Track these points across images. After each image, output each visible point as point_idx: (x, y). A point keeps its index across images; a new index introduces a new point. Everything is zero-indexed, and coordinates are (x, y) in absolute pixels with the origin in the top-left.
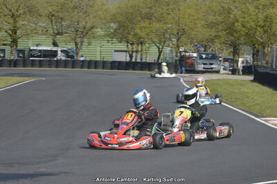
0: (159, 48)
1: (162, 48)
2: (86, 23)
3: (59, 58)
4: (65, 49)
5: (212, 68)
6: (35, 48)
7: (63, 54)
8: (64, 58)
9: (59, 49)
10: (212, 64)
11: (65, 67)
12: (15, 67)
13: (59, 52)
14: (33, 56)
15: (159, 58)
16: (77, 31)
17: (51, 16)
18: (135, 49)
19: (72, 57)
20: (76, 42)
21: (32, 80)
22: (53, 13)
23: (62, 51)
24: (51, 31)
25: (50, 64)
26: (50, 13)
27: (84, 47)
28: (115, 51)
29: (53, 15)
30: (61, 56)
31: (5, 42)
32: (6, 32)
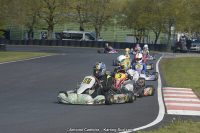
0: (156, 33)
1: (159, 33)
2: (103, 14)
3: (83, 39)
4: (88, 33)
5: (195, 49)
6: (66, 32)
7: (87, 37)
8: (87, 40)
9: (84, 33)
10: (195, 46)
11: (87, 46)
12: (50, 45)
13: (84, 35)
14: (65, 38)
15: (156, 41)
16: (97, 20)
17: (78, 8)
18: (137, 34)
19: (93, 39)
20: (96, 28)
21: (50, 55)
22: (80, 6)
23: (86, 34)
24: (79, 19)
25: (76, 44)
26: (78, 6)
27: (102, 32)
28: (128, 35)
29: (80, 8)
30: (85, 38)
31: (43, 27)
32: (45, 19)
